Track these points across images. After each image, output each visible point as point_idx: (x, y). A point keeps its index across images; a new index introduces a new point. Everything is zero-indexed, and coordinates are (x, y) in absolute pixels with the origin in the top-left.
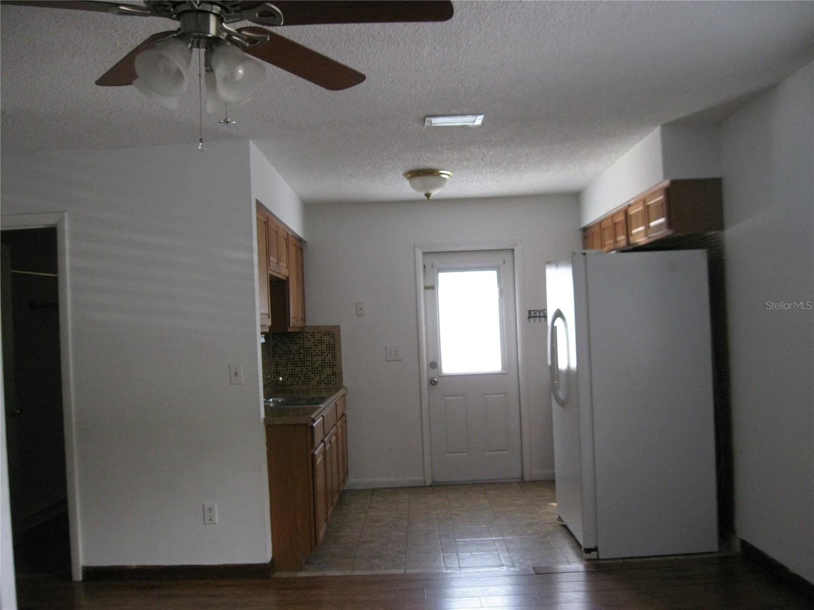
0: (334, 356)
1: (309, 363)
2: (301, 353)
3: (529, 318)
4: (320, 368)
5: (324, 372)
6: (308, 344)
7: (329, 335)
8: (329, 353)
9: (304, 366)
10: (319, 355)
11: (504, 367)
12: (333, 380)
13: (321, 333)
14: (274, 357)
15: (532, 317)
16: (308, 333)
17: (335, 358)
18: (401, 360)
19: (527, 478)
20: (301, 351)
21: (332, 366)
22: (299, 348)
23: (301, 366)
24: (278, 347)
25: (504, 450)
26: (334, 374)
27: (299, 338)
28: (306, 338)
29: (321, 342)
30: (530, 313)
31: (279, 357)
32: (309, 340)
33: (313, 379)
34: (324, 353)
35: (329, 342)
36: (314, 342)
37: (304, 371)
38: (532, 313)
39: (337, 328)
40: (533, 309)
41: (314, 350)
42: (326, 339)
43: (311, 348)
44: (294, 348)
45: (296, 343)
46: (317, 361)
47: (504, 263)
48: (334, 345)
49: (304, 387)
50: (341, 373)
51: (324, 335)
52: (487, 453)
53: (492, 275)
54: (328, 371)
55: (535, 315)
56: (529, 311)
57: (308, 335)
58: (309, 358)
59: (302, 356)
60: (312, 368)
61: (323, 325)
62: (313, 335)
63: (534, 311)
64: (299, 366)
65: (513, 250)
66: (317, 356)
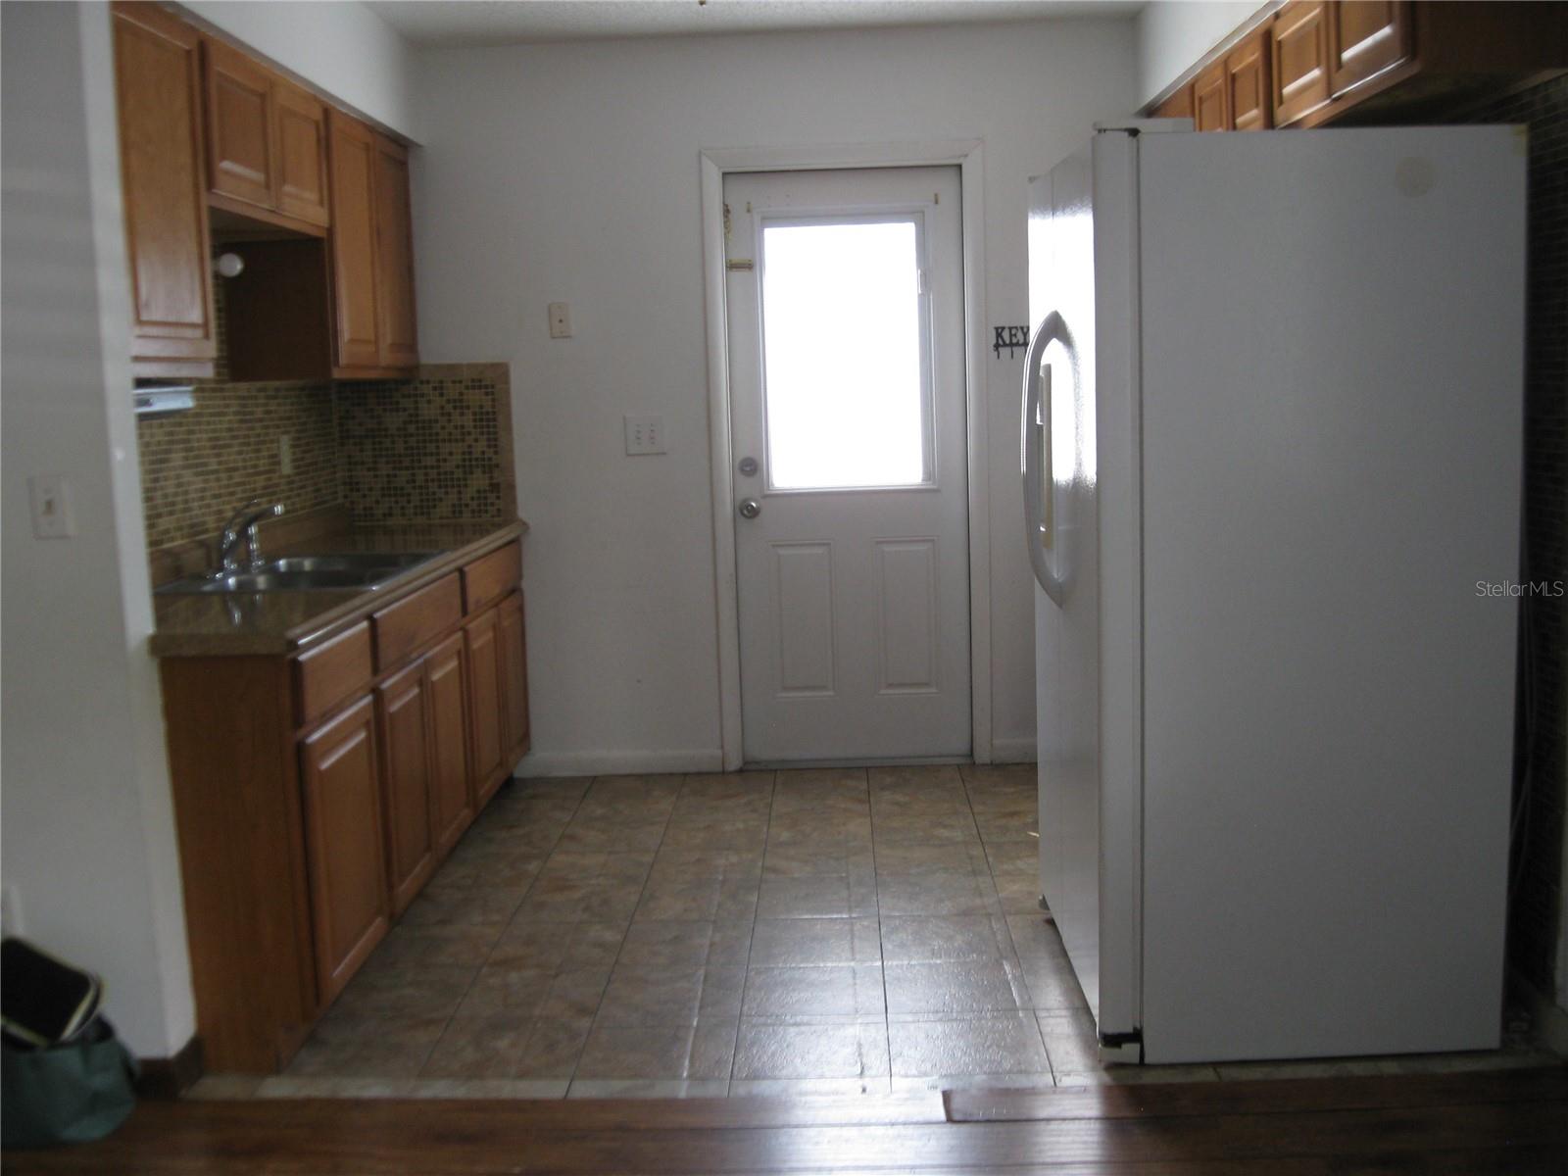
0: (494, 443)
1: (430, 461)
2: (411, 435)
3: (997, 346)
4: (458, 473)
5: (469, 482)
6: (428, 411)
7: (480, 387)
8: (482, 433)
9: (420, 468)
10: (456, 441)
11: (928, 475)
12: (492, 504)
13: (460, 382)
14: (342, 444)
15: (1005, 345)
16: (428, 382)
17: (496, 446)
18: (664, 454)
19: (983, 755)
20: (412, 428)
21: (490, 468)
22: (405, 423)
23: (413, 468)
24: (354, 418)
25: (927, 685)
26: (495, 487)
27: (404, 396)
28: (422, 395)
29: (460, 404)
30: (999, 335)
31: (355, 444)
32: (429, 402)
33: (441, 500)
34: (469, 433)
35: (481, 407)
36: (442, 408)
37: (420, 478)
38: (1006, 335)
39: (501, 371)
40: (1007, 325)
41: (443, 428)
42: (475, 397)
43: (437, 421)
44: (393, 421)
45: (397, 410)
46: (451, 454)
47: (936, 202)
48: (494, 413)
49: (420, 520)
50: (512, 487)
51: (467, 388)
52: (883, 692)
53: (904, 233)
54: (478, 481)
55: (1014, 341)
56: (997, 329)
57: (426, 389)
58: (431, 447)
59: (412, 441)
60: (439, 474)
61: (465, 362)
62: (440, 388)
63: (1010, 329)
64: (407, 468)
65: (960, 166)
66: (450, 441)
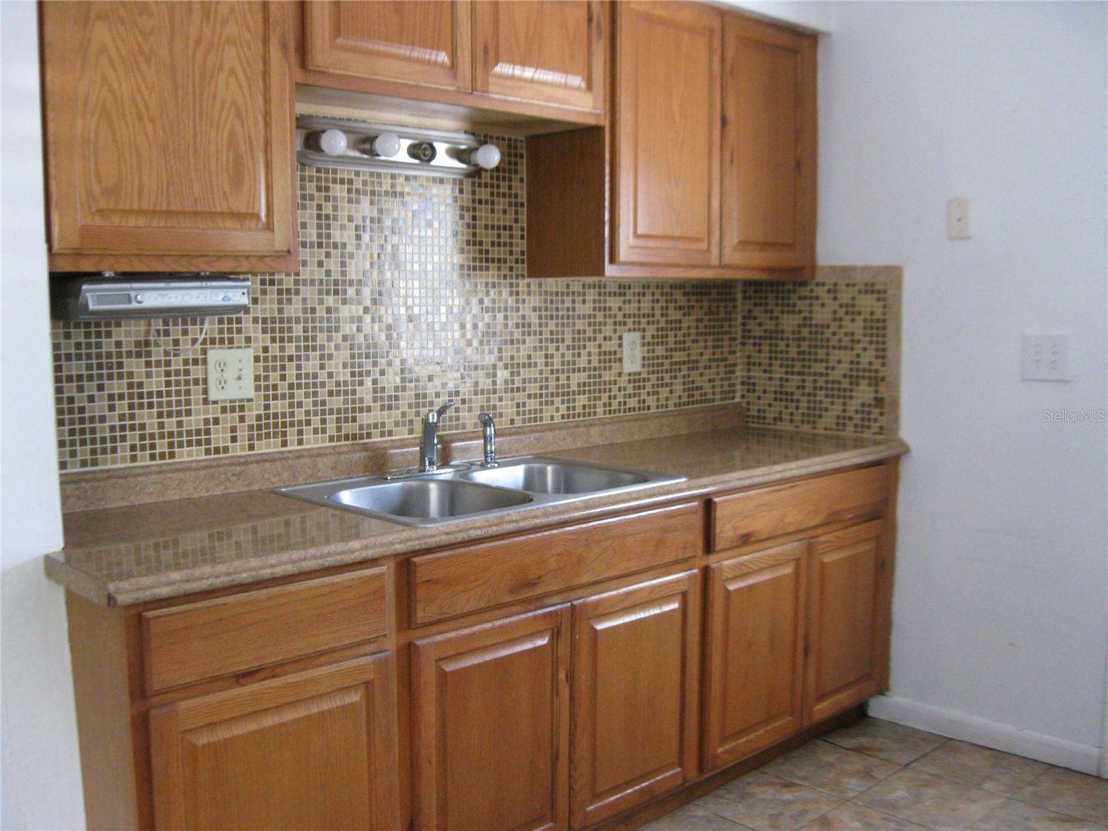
0: (881, 355)
1: (819, 368)
2: (804, 339)
4: (845, 384)
5: (854, 394)
6: (821, 316)
7: (872, 292)
8: (871, 342)
9: (810, 374)
10: (846, 348)
12: (876, 420)
13: (854, 285)
14: (744, 344)
16: (823, 284)
17: (883, 357)
18: (1066, 382)
20: (805, 332)
21: (876, 380)
22: (799, 326)
23: (803, 374)
24: (755, 318)
26: (879, 402)
27: (800, 298)
28: (817, 298)
29: (851, 310)
31: (755, 344)
32: (823, 305)
33: (826, 409)
34: (859, 341)
35: (872, 313)
36: (835, 312)
37: (809, 385)
39: (894, 274)
41: (834, 334)
42: (867, 303)
43: (828, 326)
44: (789, 323)
45: (794, 312)
46: (839, 362)
48: (884, 321)
49: (806, 428)
50: (895, 404)
51: (860, 292)
54: (864, 393)
57: (821, 292)
58: (821, 354)
59: (805, 346)
60: (827, 382)
61: (859, 263)
62: (833, 291)
64: (798, 373)
66: (840, 348)
